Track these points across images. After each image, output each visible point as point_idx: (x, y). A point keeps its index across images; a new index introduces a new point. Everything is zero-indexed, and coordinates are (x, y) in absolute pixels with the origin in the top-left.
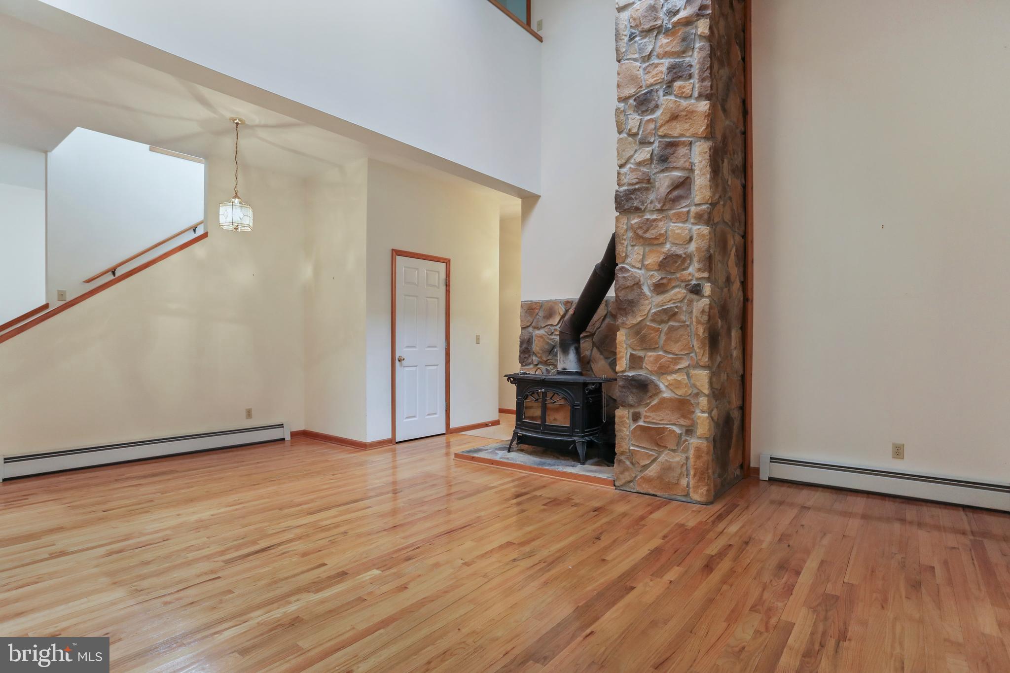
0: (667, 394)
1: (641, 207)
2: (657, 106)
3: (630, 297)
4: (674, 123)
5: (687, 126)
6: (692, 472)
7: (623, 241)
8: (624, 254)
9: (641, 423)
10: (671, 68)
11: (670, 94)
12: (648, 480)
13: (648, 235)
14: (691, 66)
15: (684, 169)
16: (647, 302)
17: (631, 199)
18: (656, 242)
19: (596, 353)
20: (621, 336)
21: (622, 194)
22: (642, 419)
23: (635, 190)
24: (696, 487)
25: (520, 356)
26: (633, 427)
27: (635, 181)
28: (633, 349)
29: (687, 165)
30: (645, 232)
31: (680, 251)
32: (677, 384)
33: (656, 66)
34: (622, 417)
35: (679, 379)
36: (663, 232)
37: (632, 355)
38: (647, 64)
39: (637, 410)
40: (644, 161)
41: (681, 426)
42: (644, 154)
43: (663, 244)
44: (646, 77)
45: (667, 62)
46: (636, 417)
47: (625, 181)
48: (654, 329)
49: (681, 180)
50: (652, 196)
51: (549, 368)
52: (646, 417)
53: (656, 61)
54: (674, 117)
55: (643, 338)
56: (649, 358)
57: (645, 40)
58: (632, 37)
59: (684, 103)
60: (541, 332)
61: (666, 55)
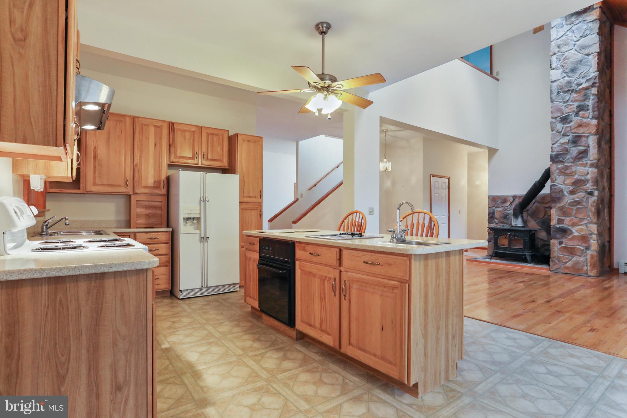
0: (576, 234)
1: (563, 161)
2: (571, 121)
3: (558, 196)
4: (580, 128)
5: (586, 129)
6: (589, 264)
7: (554, 174)
8: (555, 179)
9: (563, 245)
10: (578, 107)
11: (578, 116)
12: (567, 268)
13: (567, 172)
14: (588, 106)
15: (585, 146)
16: (566, 198)
17: (558, 157)
18: (571, 175)
19: (529, 218)
20: (553, 211)
21: (553, 156)
22: (564, 244)
23: (560, 154)
24: (591, 270)
25: (488, 220)
26: (559, 247)
27: (560, 150)
28: (559, 216)
29: (586, 145)
30: (565, 171)
31: (583, 178)
32: (582, 230)
33: (571, 105)
34: (553, 243)
35: (583, 228)
36: (574, 171)
37: (558, 219)
38: (566, 104)
39: (561, 240)
40: (565, 143)
41: (583, 246)
42: (565, 140)
43: (574, 175)
44: (566, 109)
45: (576, 104)
46: (561, 243)
47: (555, 150)
48: (569, 208)
49: (583, 151)
50: (568, 156)
51: (504, 225)
52: (566, 243)
53: (571, 103)
54: (580, 126)
55: (564, 212)
56: (567, 220)
57: (565, 95)
58: (558, 93)
59: (585, 120)
60: (500, 209)
61: (576, 101)
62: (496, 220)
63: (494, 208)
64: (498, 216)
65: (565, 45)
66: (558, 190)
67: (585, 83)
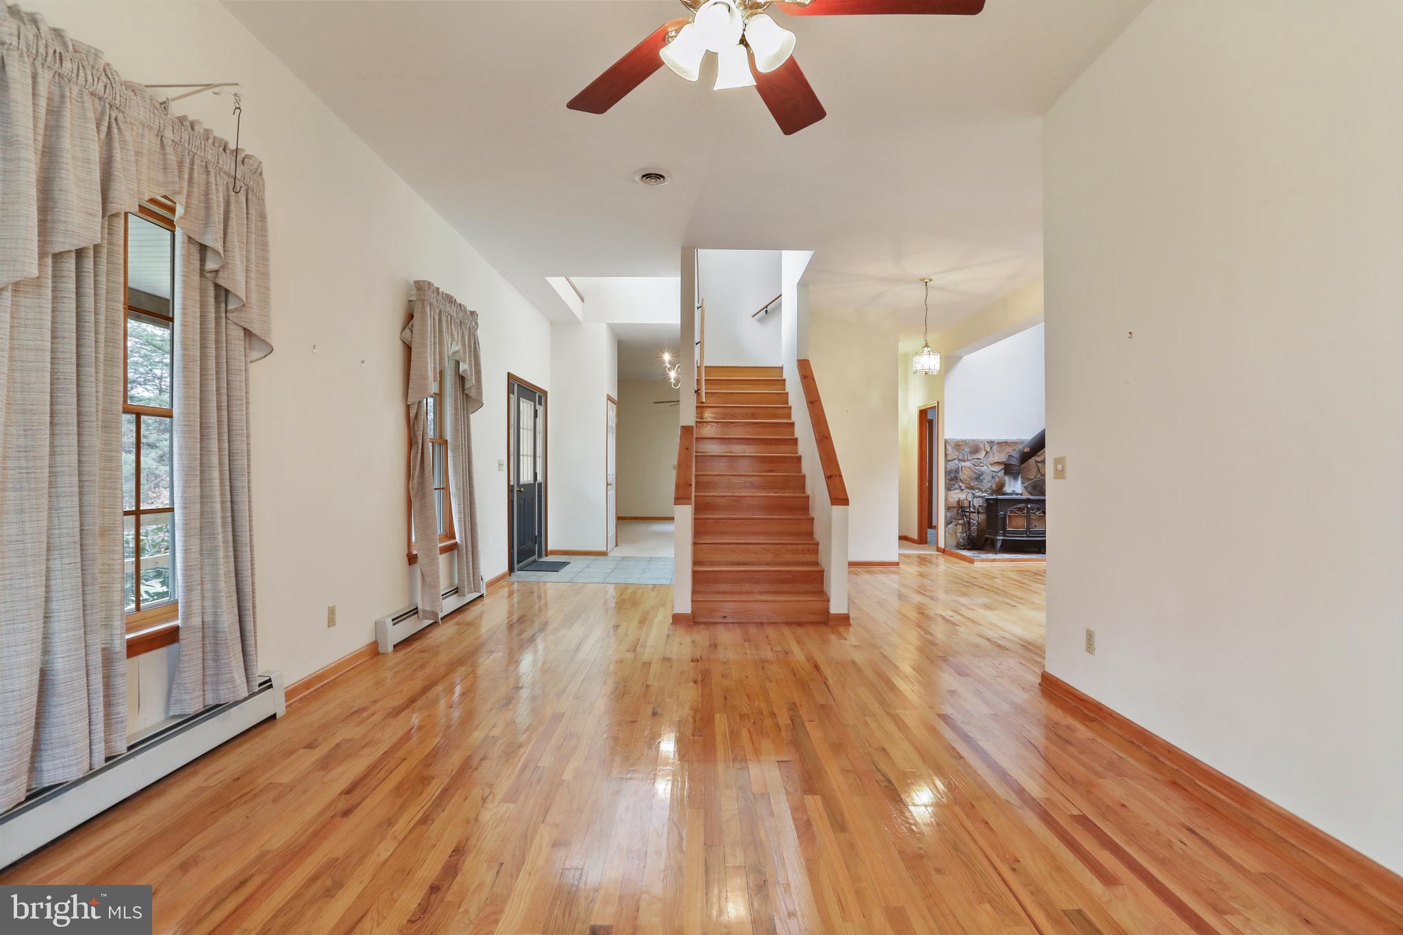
25: (947, 483)
60: (967, 464)
62: (960, 484)
63: (956, 462)
64: (965, 477)
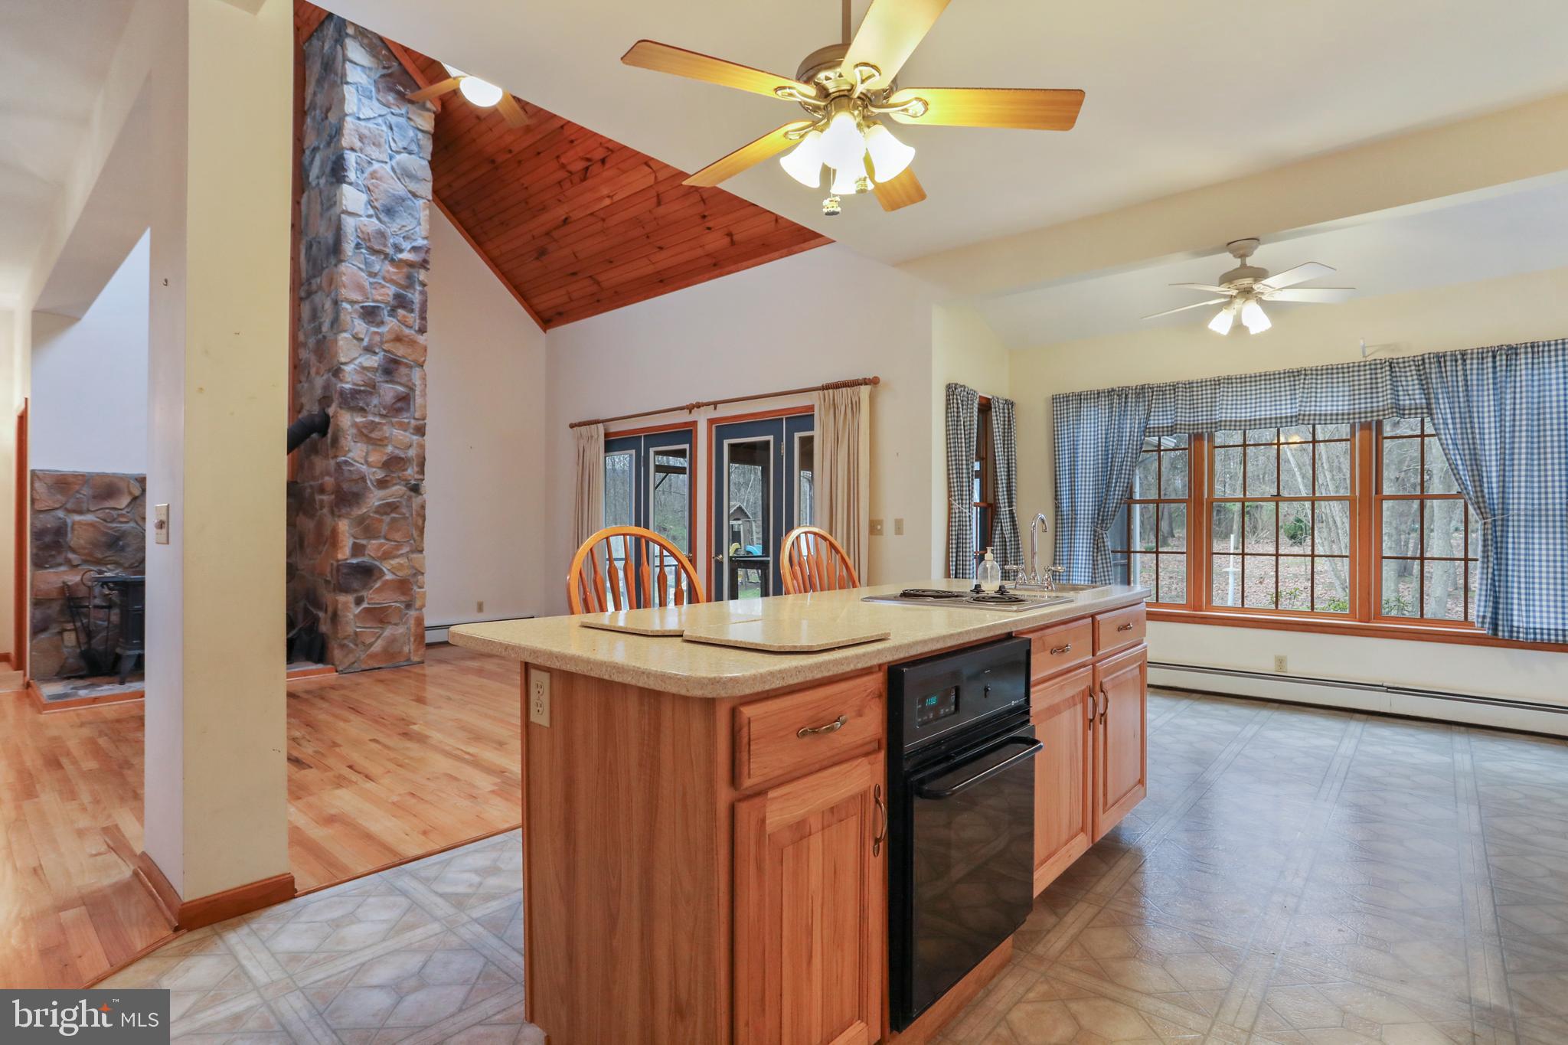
0: (389, 577)
1: (366, 408)
2: (382, 323)
3: (355, 489)
4: (398, 344)
5: (409, 351)
6: (412, 639)
7: (347, 436)
8: (347, 448)
9: (365, 605)
10: (397, 296)
11: (394, 317)
12: (372, 656)
13: (373, 435)
14: (413, 302)
15: (408, 387)
16: (372, 495)
17: (356, 398)
18: (379, 443)
20: (343, 526)
21: (347, 391)
22: (366, 602)
23: (360, 391)
24: (416, 650)
26: (357, 610)
27: (362, 383)
28: (355, 538)
29: (410, 384)
30: (370, 432)
31: (403, 455)
32: (400, 567)
33: (383, 287)
34: (346, 603)
35: (402, 562)
36: (387, 435)
37: (354, 543)
38: (373, 280)
39: (360, 594)
40: (370, 368)
41: (402, 602)
42: (373, 361)
43: (387, 445)
44: (374, 291)
45: (392, 290)
46: (359, 601)
47: (349, 379)
48: (377, 519)
49: (405, 395)
50: (375, 401)
52: (372, 599)
53: (383, 283)
54: (398, 339)
55: (366, 527)
56: (373, 546)
57: (373, 258)
58: (358, 246)
59: (407, 331)
60: (90, 517)
61: (392, 281)
62: (70, 555)
63: (63, 513)
64: (84, 541)
65: (374, 144)
66: (355, 477)
67: (410, 251)
